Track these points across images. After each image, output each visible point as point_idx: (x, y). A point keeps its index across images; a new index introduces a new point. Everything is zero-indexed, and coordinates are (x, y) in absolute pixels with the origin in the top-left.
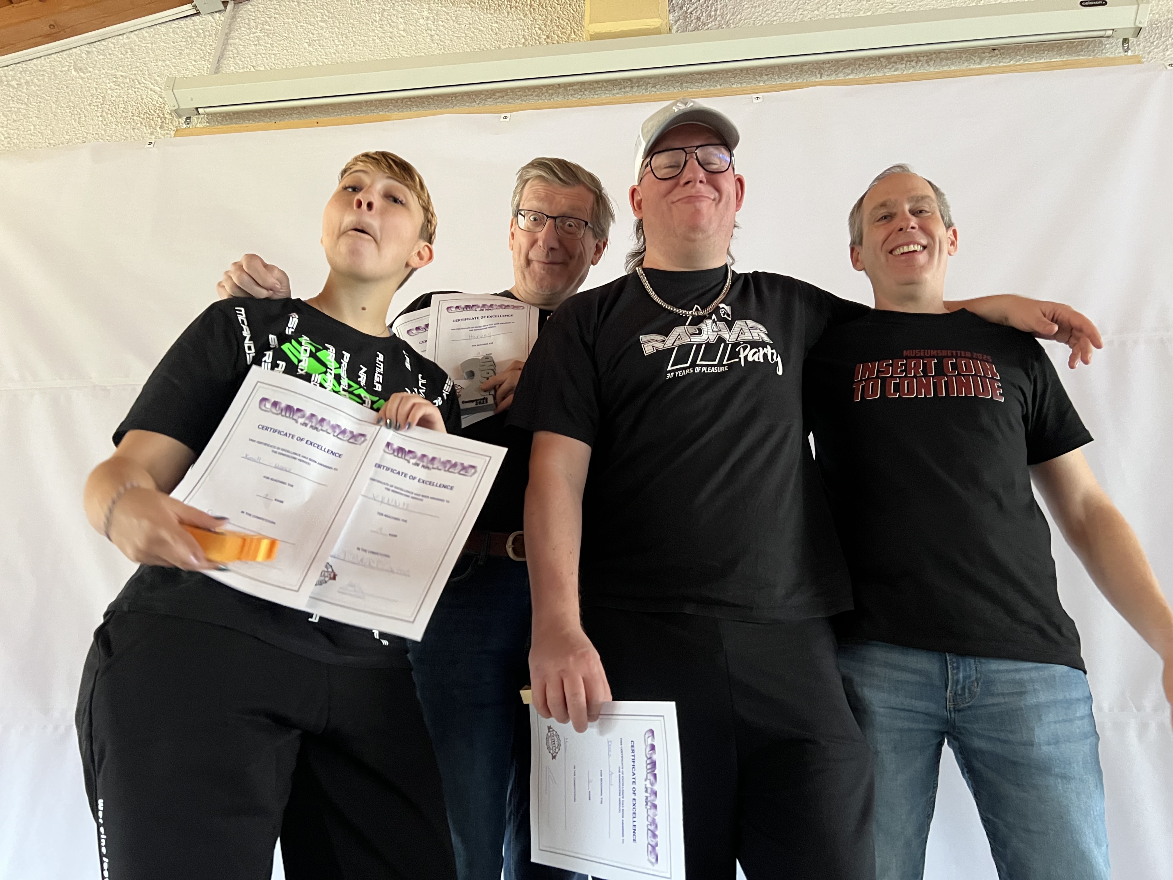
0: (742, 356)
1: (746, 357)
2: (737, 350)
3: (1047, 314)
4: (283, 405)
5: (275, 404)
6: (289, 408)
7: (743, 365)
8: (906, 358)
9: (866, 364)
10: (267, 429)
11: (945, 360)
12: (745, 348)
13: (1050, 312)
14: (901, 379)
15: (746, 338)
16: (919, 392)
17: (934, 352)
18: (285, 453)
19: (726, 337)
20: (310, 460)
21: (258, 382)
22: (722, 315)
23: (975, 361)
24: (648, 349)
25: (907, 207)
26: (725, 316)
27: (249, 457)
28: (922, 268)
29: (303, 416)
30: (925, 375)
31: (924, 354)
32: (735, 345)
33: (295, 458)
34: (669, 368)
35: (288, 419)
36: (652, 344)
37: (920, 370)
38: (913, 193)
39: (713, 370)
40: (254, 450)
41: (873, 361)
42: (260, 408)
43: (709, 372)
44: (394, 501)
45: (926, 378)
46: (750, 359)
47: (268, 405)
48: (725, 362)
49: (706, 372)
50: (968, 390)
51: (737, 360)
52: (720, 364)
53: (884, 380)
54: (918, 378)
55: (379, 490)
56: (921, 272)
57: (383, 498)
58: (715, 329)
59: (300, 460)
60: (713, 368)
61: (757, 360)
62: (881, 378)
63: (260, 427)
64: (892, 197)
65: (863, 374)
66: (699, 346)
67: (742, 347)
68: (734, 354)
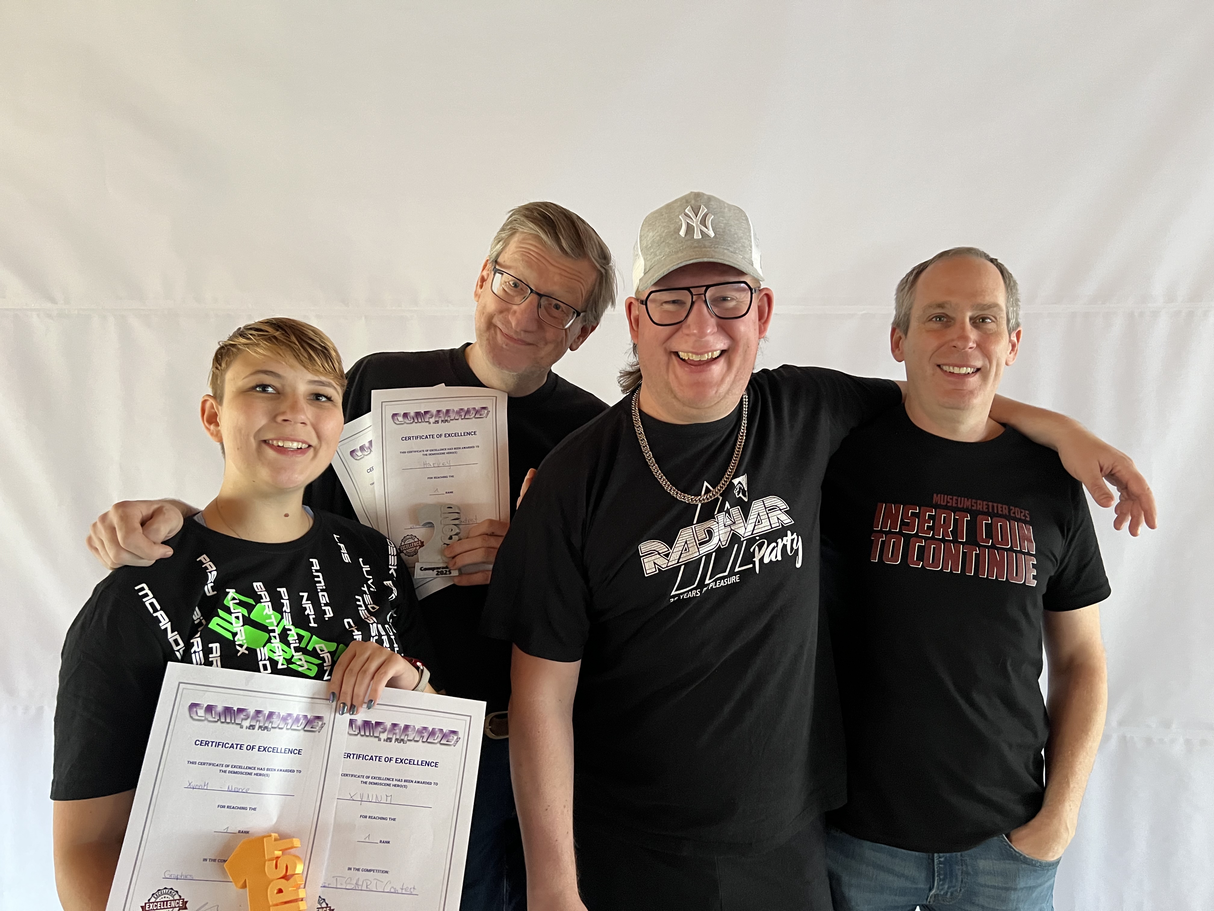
0: (757, 560)
1: (761, 560)
2: (752, 550)
3: (1105, 468)
4: (220, 709)
5: (209, 709)
6: (228, 710)
7: (757, 571)
8: (936, 507)
9: (888, 504)
10: (207, 744)
11: (980, 517)
12: (760, 546)
13: (1108, 468)
14: (928, 541)
15: (763, 529)
16: (945, 565)
17: (967, 503)
18: (236, 770)
19: (741, 531)
20: (268, 770)
21: (180, 683)
22: (736, 494)
23: (1012, 522)
24: (649, 567)
25: (969, 314)
26: (741, 495)
27: (193, 784)
28: (972, 392)
29: (247, 717)
30: (955, 541)
31: (957, 503)
32: (751, 541)
33: (250, 774)
34: (673, 593)
35: (230, 725)
36: (653, 558)
37: (949, 530)
38: (979, 300)
39: (722, 584)
40: (196, 774)
41: (897, 502)
42: (191, 717)
43: (717, 586)
44: (375, 797)
45: (955, 544)
46: (766, 560)
47: (201, 712)
48: (737, 570)
49: (714, 587)
50: (1000, 574)
51: (751, 566)
52: (732, 573)
53: (908, 537)
54: (946, 543)
55: (355, 786)
56: (969, 399)
57: (362, 796)
58: (729, 522)
59: (257, 774)
60: (722, 581)
61: (774, 559)
62: (905, 535)
63: (198, 743)
64: (954, 300)
65: (884, 525)
66: (708, 556)
67: (757, 545)
68: (749, 558)
